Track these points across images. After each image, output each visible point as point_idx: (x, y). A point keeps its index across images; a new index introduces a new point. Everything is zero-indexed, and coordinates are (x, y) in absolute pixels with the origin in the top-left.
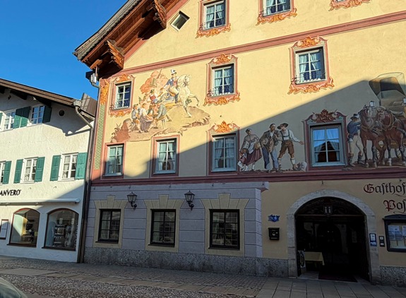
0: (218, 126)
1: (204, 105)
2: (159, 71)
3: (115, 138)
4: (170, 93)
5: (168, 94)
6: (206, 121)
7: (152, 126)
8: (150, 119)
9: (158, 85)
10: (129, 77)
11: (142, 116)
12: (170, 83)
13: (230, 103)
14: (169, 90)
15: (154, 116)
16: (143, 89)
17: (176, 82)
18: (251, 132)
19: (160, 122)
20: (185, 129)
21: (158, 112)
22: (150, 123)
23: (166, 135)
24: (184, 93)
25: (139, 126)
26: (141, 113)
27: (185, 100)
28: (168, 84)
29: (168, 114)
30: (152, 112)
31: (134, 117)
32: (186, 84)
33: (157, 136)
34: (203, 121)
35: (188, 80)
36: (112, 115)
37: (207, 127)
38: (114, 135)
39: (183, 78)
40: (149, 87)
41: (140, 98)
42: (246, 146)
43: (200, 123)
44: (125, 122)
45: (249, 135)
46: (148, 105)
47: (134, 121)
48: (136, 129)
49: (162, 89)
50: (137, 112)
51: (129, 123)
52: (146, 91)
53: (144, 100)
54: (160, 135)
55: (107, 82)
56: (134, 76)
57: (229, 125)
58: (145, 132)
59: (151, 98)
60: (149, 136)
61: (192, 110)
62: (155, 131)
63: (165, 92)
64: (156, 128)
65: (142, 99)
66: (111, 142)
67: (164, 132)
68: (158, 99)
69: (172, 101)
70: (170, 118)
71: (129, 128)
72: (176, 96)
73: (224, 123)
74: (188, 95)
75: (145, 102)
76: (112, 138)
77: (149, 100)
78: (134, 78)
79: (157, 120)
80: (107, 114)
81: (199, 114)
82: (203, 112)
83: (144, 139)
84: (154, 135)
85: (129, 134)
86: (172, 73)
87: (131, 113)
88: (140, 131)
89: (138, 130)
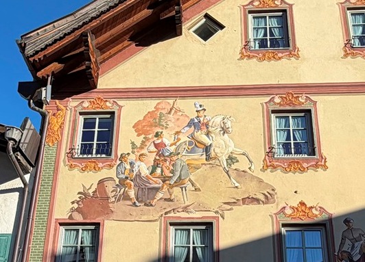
0: (293, 208)
1: (263, 170)
2: (171, 101)
3: (77, 210)
4: (195, 144)
5: (190, 144)
6: (268, 198)
7: (160, 195)
8: (156, 182)
9: (171, 125)
10: (108, 104)
11: (139, 175)
12: (195, 124)
13: (310, 172)
14: (192, 136)
15: (165, 179)
16: (139, 128)
17: (207, 125)
18: (354, 225)
19: (176, 190)
20: (229, 207)
21: (172, 172)
22: (157, 189)
23: (191, 215)
24: (222, 146)
25: (132, 194)
26: (136, 169)
27: (224, 158)
28: (189, 125)
29: (192, 178)
30: (159, 171)
31: (123, 176)
32: (225, 130)
33: (172, 214)
34: (262, 198)
35: (229, 124)
36: (71, 167)
37: (272, 208)
38: (76, 206)
39: (218, 120)
40: (151, 126)
41: (133, 143)
42: (346, 248)
43: (258, 201)
44: (101, 182)
45: (350, 229)
46: (151, 158)
47: (122, 183)
48: (126, 197)
49: (178, 133)
50: (128, 167)
51: (110, 187)
52: (146, 133)
53: (141, 148)
54: (178, 215)
55: (62, 107)
56: (120, 102)
57: (311, 208)
58: (146, 205)
59: (156, 146)
60: (153, 213)
61: (239, 175)
62: (168, 206)
63: (184, 138)
64: (170, 200)
65: (138, 144)
66: (71, 217)
67: (185, 209)
68: (172, 149)
69: (199, 156)
70: (198, 186)
71: (111, 195)
72: (207, 149)
73: (302, 204)
74: (230, 150)
75: (144, 151)
76: (72, 210)
77: (153, 148)
78: (121, 107)
79: (171, 186)
80: (62, 164)
81: (254, 184)
82: (261, 181)
83: (144, 218)
84: (166, 213)
85: (111, 205)
86: (196, 109)
87: (115, 167)
88: (135, 203)
89: (131, 199)
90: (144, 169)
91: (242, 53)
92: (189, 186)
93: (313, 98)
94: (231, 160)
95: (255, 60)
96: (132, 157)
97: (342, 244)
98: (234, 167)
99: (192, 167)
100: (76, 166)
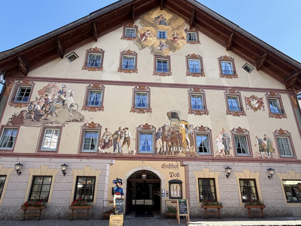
0: (89, 124)
1: (82, 110)
2: (54, 83)
3: (11, 122)
4: (60, 99)
5: (58, 99)
6: (82, 120)
7: (43, 117)
8: (42, 112)
9: (52, 92)
10: (30, 83)
11: (37, 110)
12: (60, 92)
13: (98, 111)
14: (59, 97)
15: (46, 112)
16: (40, 92)
17: (65, 93)
18: (108, 130)
20: (67, 123)
21: (49, 109)
22: (42, 115)
23: (53, 125)
24: (70, 100)
25: (33, 116)
26: (36, 108)
27: (69, 105)
28: (59, 92)
29: (56, 112)
30: (44, 108)
31: (30, 110)
32: (71, 95)
33: (46, 125)
34: (79, 120)
35: (73, 93)
36: (11, 105)
37: (82, 124)
38: (10, 120)
39: (70, 91)
40: (45, 92)
41: (37, 98)
42: (104, 138)
43: (77, 121)
44: (22, 112)
45: (107, 132)
46: (42, 104)
47: (30, 112)
49: (54, 95)
50: (33, 106)
51: (25, 114)
52: (42, 94)
54: (48, 125)
55: (12, 82)
56: (35, 82)
57: (95, 124)
58: (37, 121)
59: (45, 99)
60: (39, 124)
61: (73, 112)
62: (45, 122)
63: (56, 97)
64: (46, 119)
66: (7, 124)
67: (51, 123)
68: (51, 101)
69: (60, 104)
70: (58, 114)
71: (24, 117)
72: (64, 101)
73: (93, 122)
74: (72, 102)
76: (9, 122)
78: (34, 84)
79: (48, 114)
80: (7, 104)
81: (78, 115)
82: (80, 114)
83: (35, 126)
84: (44, 124)
85: (24, 120)
86: (63, 87)
87: (28, 107)
88: (33, 120)
89: (32, 119)
90: (39, 108)
91: (83, 67)
92: (54, 115)
93: (104, 85)
94: (72, 106)
95: (87, 70)
96: (35, 103)
97: (103, 137)
98: (72, 108)
99: (57, 108)
100: (13, 105)
